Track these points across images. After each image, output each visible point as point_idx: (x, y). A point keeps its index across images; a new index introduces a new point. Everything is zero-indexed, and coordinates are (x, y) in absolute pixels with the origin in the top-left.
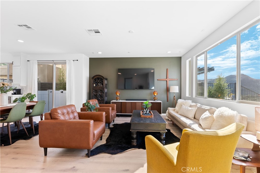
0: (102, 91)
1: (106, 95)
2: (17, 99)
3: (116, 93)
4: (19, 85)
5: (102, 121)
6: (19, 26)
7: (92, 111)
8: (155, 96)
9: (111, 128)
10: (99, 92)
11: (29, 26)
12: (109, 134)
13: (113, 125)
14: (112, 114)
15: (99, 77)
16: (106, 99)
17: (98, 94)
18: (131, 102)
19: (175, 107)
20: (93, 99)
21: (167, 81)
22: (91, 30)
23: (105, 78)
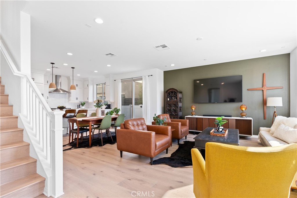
0: (176, 105)
1: (180, 110)
2: (108, 112)
3: (191, 108)
4: (110, 101)
5: (168, 135)
6: (107, 55)
7: (161, 125)
8: (243, 111)
9: (181, 144)
10: (173, 106)
11: (112, 54)
12: (176, 150)
13: (184, 142)
14: (182, 130)
15: (173, 90)
16: (180, 114)
17: (172, 109)
18: (209, 118)
19: (270, 127)
20: (167, 113)
21: (263, 90)
22: (158, 47)
23: (179, 91)
